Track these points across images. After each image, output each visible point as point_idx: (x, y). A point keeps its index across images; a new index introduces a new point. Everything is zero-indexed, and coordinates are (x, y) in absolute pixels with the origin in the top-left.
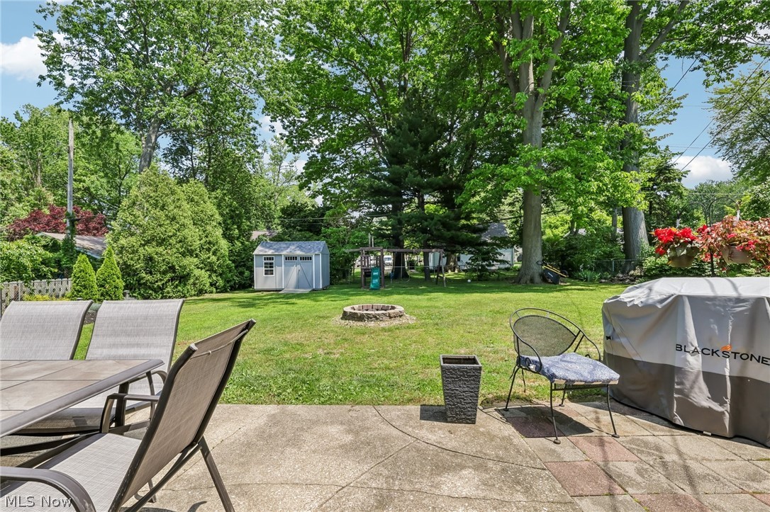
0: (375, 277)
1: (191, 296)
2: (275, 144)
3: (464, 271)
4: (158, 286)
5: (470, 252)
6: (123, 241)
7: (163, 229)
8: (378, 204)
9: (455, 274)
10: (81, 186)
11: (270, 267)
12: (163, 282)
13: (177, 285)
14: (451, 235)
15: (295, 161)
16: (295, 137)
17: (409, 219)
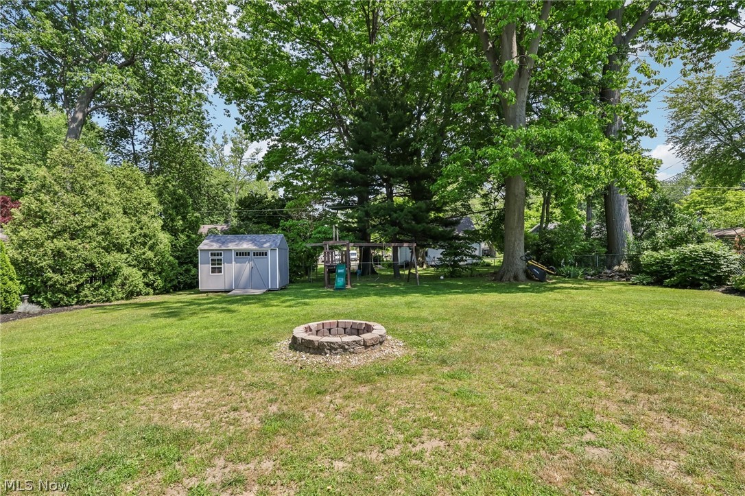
0: (340, 275)
1: (118, 300)
2: (236, 136)
3: (432, 266)
4: (71, 288)
5: (442, 247)
6: (24, 233)
7: (78, 218)
8: (343, 195)
9: (425, 270)
10: (15, 175)
11: (218, 264)
12: (78, 283)
13: (99, 287)
14: (422, 229)
15: (257, 154)
16: (254, 124)
17: (378, 211)
